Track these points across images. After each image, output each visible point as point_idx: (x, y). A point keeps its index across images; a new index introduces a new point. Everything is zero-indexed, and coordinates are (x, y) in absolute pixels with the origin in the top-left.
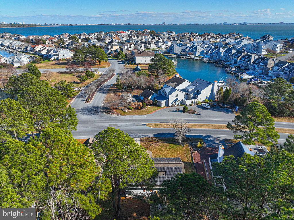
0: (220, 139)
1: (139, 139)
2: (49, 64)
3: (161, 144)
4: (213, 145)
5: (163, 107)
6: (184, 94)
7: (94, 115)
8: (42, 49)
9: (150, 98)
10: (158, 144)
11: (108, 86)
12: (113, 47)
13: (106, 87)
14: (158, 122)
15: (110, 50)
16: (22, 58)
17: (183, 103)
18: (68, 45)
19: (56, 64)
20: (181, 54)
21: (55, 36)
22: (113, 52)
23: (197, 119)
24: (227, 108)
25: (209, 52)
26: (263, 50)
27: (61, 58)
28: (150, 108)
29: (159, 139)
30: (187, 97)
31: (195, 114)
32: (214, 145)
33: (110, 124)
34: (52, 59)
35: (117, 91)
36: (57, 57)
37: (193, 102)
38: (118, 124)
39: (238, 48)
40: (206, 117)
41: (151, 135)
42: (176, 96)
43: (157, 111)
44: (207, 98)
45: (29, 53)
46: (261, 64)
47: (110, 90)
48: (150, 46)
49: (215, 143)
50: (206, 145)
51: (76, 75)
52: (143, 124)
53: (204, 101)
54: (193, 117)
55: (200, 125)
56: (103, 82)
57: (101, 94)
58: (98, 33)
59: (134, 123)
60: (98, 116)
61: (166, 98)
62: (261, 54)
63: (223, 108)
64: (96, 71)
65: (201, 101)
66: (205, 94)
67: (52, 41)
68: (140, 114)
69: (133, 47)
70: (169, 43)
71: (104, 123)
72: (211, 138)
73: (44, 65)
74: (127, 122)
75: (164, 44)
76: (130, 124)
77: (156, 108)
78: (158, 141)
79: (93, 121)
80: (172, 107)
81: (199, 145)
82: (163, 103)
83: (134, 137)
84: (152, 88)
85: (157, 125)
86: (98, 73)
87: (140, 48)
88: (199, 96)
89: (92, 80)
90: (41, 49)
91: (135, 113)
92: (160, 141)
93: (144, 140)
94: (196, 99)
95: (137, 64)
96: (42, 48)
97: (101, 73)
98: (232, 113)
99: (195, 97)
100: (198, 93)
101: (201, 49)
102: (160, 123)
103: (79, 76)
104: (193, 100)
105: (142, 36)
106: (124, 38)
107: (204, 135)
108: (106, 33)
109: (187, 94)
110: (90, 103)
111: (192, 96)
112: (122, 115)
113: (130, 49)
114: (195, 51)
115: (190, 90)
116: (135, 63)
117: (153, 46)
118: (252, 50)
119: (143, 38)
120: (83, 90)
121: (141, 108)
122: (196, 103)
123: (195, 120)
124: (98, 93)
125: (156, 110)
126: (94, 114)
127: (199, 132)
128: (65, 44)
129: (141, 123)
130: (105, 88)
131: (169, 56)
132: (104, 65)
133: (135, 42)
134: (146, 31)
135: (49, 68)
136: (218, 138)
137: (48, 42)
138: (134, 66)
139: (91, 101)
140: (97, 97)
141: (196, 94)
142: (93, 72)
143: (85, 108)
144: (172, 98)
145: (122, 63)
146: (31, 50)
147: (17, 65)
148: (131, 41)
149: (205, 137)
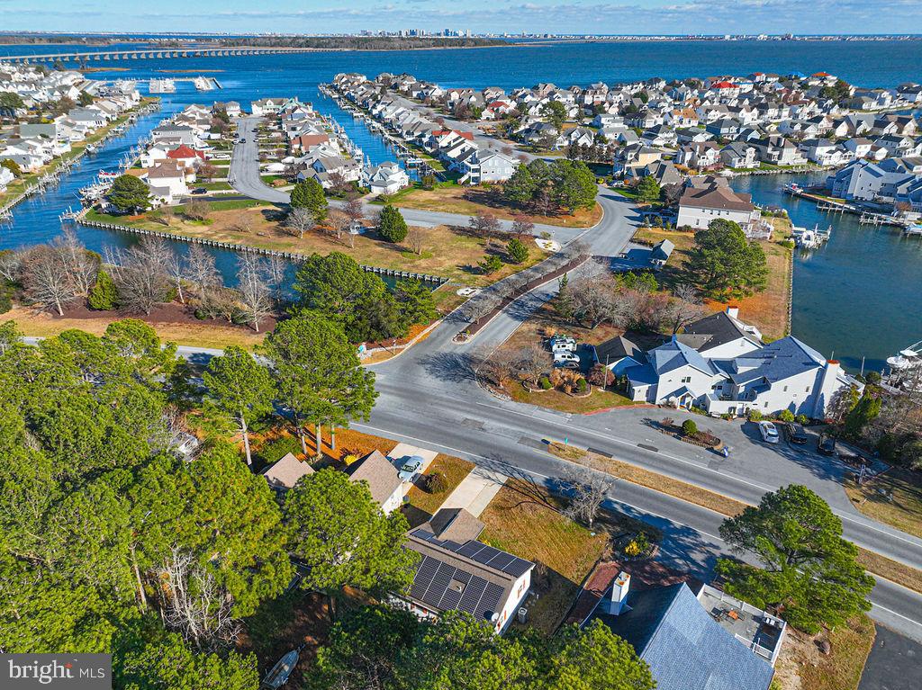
0: (713, 551)
1: (503, 479)
2: (448, 196)
3: (542, 511)
4: (677, 561)
5: (637, 402)
6: (720, 377)
7: (449, 382)
8: (452, 144)
9: (612, 366)
10: (538, 506)
11: (543, 297)
12: (641, 156)
13: (538, 299)
14: (584, 445)
15: (626, 166)
16: (391, 174)
17: (701, 405)
18: (528, 131)
19: (465, 197)
20: (875, 200)
21: (516, 90)
22: (634, 172)
23: (703, 467)
27: (485, 178)
28: (600, 394)
30: (725, 392)
31: (711, 450)
32: (680, 562)
33: (469, 417)
34: (463, 179)
35: (554, 320)
36: (477, 175)
37: (735, 408)
38: (486, 421)
40: (740, 469)
41: (539, 478)
42: (683, 381)
43: (613, 410)
44: (792, 406)
45: (425, 150)
47: (540, 311)
48: (780, 157)
49: (687, 558)
50: (655, 553)
51: (489, 246)
52: (543, 440)
53: (778, 413)
54: (696, 459)
55: (686, 487)
56: (539, 281)
57: (509, 319)
58: (644, 84)
59: (522, 430)
60: (459, 386)
61: (651, 377)
63: (821, 454)
64: (546, 236)
65: (765, 412)
66: (787, 394)
67: (498, 109)
68: (559, 408)
69: (711, 158)
70: (863, 146)
71: (458, 409)
72: (688, 540)
73: (436, 198)
74: (505, 422)
75: (837, 150)
76: (513, 432)
77: (618, 399)
78: (545, 501)
79: (436, 398)
80: (662, 409)
81: (633, 547)
82: (640, 391)
83: (498, 469)
84: (657, 329)
85: (575, 455)
86: (546, 245)
87: (740, 161)
88: (762, 397)
89: (518, 267)
90: (450, 143)
91: (548, 400)
92: (549, 500)
93: (513, 486)
94: (749, 404)
95: (680, 229)
96: (454, 141)
97: (555, 246)
98: (839, 481)
99: (749, 396)
100: (764, 386)
102: (589, 449)
103: (494, 249)
104: (738, 405)
105: (781, 107)
106: (713, 113)
107: (678, 524)
108: (672, 85)
109: (730, 381)
110: (467, 342)
111: (742, 390)
112: (514, 399)
113: (700, 162)
115: (741, 370)
116: (674, 225)
117: (791, 157)
119: (785, 112)
120: (476, 297)
122: (747, 414)
123: (694, 471)
124: (505, 315)
125: (612, 406)
126: (453, 378)
127: (671, 509)
128: (522, 128)
129: (535, 434)
130: (530, 303)
131: (822, 203)
132: (581, 219)
133: (738, 131)
134: (822, 80)
135: (441, 208)
136: (711, 545)
137: (487, 113)
138: (669, 233)
139: (471, 339)
140: (492, 329)
141: (755, 388)
142: (537, 240)
143: (446, 355)
144: (668, 383)
145: (639, 215)
146: (429, 144)
147: (376, 191)
148: (724, 130)
149: (676, 531)
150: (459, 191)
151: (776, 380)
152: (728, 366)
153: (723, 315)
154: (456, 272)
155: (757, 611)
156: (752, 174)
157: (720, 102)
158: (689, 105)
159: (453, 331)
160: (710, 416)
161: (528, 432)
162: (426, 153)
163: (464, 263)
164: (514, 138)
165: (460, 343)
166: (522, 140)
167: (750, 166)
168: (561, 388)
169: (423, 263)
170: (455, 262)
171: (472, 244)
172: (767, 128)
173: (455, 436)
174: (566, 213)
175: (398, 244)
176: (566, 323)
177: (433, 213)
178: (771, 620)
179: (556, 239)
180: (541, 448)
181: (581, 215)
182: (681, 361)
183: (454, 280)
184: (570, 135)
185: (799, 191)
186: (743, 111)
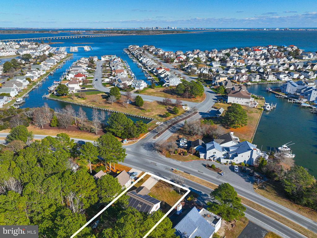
2: (158, 91)
4: (201, 203)
5: (201, 159)
6: (225, 152)
8: (162, 73)
9: (195, 148)
10: (167, 187)
11: (181, 125)
12: (220, 78)
13: (179, 126)
14: (182, 170)
15: (216, 81)
16: (141, 83)
17: (219, 160)
18: (187, 68)
19: (163, 91)
20: (294, 94)
21: (187, 52)
22: (218, 84)
24: (255, 177)
27: (171, 85)
28: (191, 156)
30: (226, 157)
31: (219, 173)
33: (153, 161)
34: (164, 85)
35: (183, 133)
36: (168, 84)
38: (157, 163)
40: (225, 179)
42: (214, 153)
43: (193, 161)
44: (245, 161)
45: (154, 74)
47: (179, 130)
48: (268, 78)
49: (204, 202)
50: (195, 200)
51: (168, 108)
52: (172, 169)
53: (240, 163)
54: (214, 176)
55: (208, 183)
56: (181, 120)
57: (170, 132)
58: (230, 49)
59: (167, 166)
60: (151, 152)
61: (205, 152)
64: (186, 105)
65: (236, 163)
66: (242, 158)
67: (179, 59)
68: (179, 160)
69: (245, 78)
70: (296, 75)
71: (150, 159)
72: (205, 198)
73: (155, 91)
74: (162, 163)
75: (287, 76)
76: (164, 166)
77: (196, 157)
78: (169, 186)
79: (144, 156)
80: (208, 161)
81: (189, 199)
82: (202, 155)
84: (212, 137)
85: (180, 173)
86: (185, 108)
87: (254, 79)
88: (236, 158)
89: (175, 115)
90: (161, 72)
91: (176, 157)
94: (232, 161)
95: (228, 104)
96: (163, 72)
97: (188, 109)
98: (252, 183)
99: (233, 158)
100: (236, 155)
102: (184, 172)
104: (229, 161)
105: (273, 59)
106: (250, 61)
107: (203, 193)
108: (240, 49)
109: (228, 153)
110: (156, 139)
112: (166, 157)
113: (241, 80)
114: (309, 95)
115: (231, 150)
116: (227, 102)
119: (275, 61)
120: (161, 125)
121: (183, 155)
122: (231, 163)
123: (212, 179)
125: (194, 159)
126: (150, 150)
127: (203, 189)
128: (186, 67)
129: (170, 167)
130: (177, 127)
131: (277, 94)
132: (198, 99)
133: (256, 68)
134: (292, 48)
135: (156, 95)
137: (176, 61)
138: (225, 105)
139: (157, 138)
140: (164, 135)
141: (234, 156)
142: (183, 106)
143: (149, 143)
144: (209, 153)
145: (217, 98)
146: (155, 72)
147: (137, 89)
148: (252, 68)
149: (203, 195)
150: (162, 89)
151: (239, 154)
152: (227, 149)
153: (229, 134)
154: (157, 117)
155: (215, 215)
156: (258, 84)
157: (254, 56)
158: (243, 58)
159: (152, 136)
160: (221, 163)
161: (168, 166)
162: (154, 75)
163: (159, 114)
164: (183, 70)
165: (154, 139)
166: (185, 71)
167: (258, 81)
168: (180, 154)
169: (147, 113)
170: (157, 113)
171: (163, 108)
172: (266, 67)
173: (147, 167)
174: (194, 97)
175: (141, 107)
176: (186, 134)
177: (153, 97)
178: (218, 217)
179: (189, 106)
180: (171, 171)
181: (198, 98)
182: (213, 147)
183: (156, 119)
184: (200, 69)
185: (271, 90)
186: (260, 60)
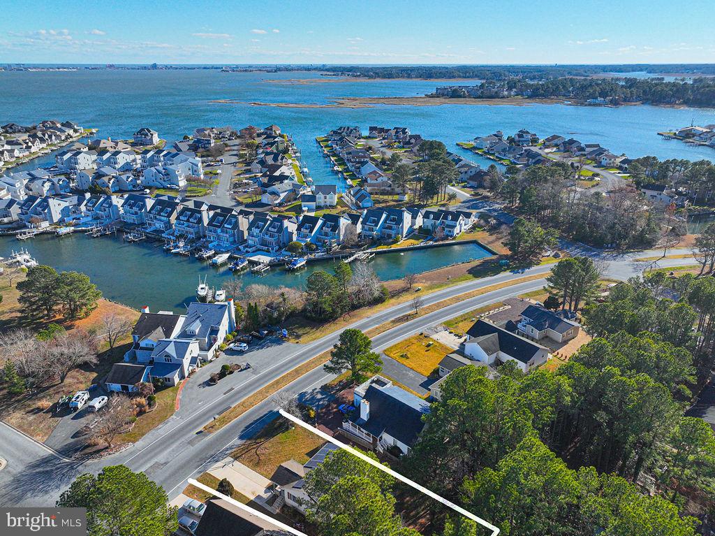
0: (317, 391)
1: (229, 459)
3: (268, 445)
5: (178, 385)
9: (142, 381)
23: (255, 377)
24: (267, 334)
25: (83, 208)
26: (179, 179)
28: (157, 398)
29: (256, 439)
31: (243, 369)
32: (321, 403)
35: (19, 401)
38: (155, 460)
39: (129, 180)
41: (237, 441)
42: (190, 354)
44: (226, 332)
46: (226, 226)
49: (320, 400)
52: (197, 433)
53: (226, 339)
54: (248, 377)
59: (179, 442)
61: (179, 366)
62: (178, 186)
63: (264, 339)
66: (224, 328)
68: (162, 420)
76: (178, 447)
77: (167, 392)
80: (192, 377)
81: (311, 413)
82: (176, 376)
88: (219, 335)
92: (258, 441)
93: (238, 455)
94: (218, 343)
98: (284, 342)
101: (59, 205)
111: (206, 340)
112: (133, 442)
114: (46, 211)
118: (160, 181)
121: (150, 405)
122: (220, 348)
125: (175, 395)
136: (314, 390)
144: (187, 360)
160: (211, 361)
168: (141, 413)
